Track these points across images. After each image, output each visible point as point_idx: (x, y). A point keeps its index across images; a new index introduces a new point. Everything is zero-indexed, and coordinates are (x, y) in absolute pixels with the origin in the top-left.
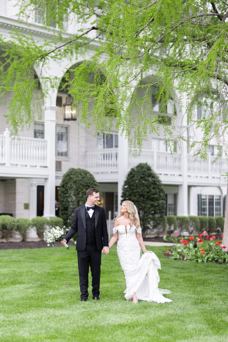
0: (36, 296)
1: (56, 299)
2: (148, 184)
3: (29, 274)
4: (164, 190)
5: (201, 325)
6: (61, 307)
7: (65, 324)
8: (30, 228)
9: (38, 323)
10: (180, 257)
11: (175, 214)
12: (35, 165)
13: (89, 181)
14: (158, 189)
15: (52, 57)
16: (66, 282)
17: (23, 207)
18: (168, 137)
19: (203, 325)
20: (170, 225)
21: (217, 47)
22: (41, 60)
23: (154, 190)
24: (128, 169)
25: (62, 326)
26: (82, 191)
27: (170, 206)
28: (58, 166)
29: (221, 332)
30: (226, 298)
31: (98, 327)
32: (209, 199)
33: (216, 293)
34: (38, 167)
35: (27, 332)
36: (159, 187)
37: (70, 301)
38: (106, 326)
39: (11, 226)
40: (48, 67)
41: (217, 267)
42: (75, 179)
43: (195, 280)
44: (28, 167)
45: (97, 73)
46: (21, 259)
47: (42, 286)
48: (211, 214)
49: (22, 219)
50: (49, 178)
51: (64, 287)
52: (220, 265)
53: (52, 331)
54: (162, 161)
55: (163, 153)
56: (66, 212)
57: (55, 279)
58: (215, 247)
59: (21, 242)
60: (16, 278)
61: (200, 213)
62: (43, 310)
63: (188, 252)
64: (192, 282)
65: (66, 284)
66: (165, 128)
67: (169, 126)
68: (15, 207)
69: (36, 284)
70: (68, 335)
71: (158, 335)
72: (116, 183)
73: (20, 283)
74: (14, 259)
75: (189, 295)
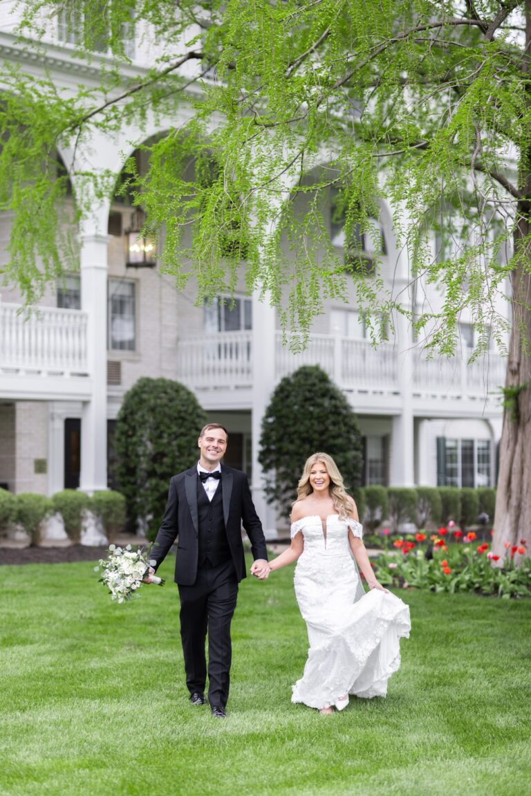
0: (59, 671)
1: (105, 677)
2: (322, 414)
3: (44, 622)
4: (358, 427)
5: (437, 735)
6: (115, 694)
7: (124, 734)
8: (47, 515)
9: (63, 732)
10: (394, 581)
11: (385, 482)
12: (59, 369)
13: (185, 408)
14: (346, 424)
15: (97, 125)
16: (130, 638)
17: (32, 468)
18: (366, 304)
19: (441, 734)
20: (373, 508)
21: (475, 97)
22: (72, 132)
23: (336, 428)
24: (276, 378)
25: (117, 738)
26: (169, 431)
27: (374, 465)
28: (114, 373)
29: (482, 750)
30: (498, 674)
31: (201, 740)
32: (464, 449)
33: (475, 662)
34: (67, 376)
35: (36, 752)
36: (347, 420)
37: (138, 682)
38: (218, 738)
39: (4, 512)
40: (89, 149)
41: (478, 604)
42: (152, 402)
43: (427, 633)
44: (44, 375)
45: (202, 156)
46: (27, 587)
47: (72, 648)
48: (468, 482)
49: (31, 495)
50: (94, 400)
51: (124, 650)
52: (486, 598)
53: (95, 750)
54: (355, 361)
55: (356, 343)
56: (132, 480)
57: (105, 632)
58: (476, 558)
59: (27, 548)
60: (13, 632)
61: (442, 481)
62: (75, 704)
63: (413, 570)
64: (420, 637)
65: (129, 644)
66: (357, 283)
67: (367, 280)
68: (14, 469)
69: (59, 645)
70: (132, 759)
71: (338, 757)
72: (248, 413)
73: (24, 642)
74: (9, 589)
75: (412, 668)
